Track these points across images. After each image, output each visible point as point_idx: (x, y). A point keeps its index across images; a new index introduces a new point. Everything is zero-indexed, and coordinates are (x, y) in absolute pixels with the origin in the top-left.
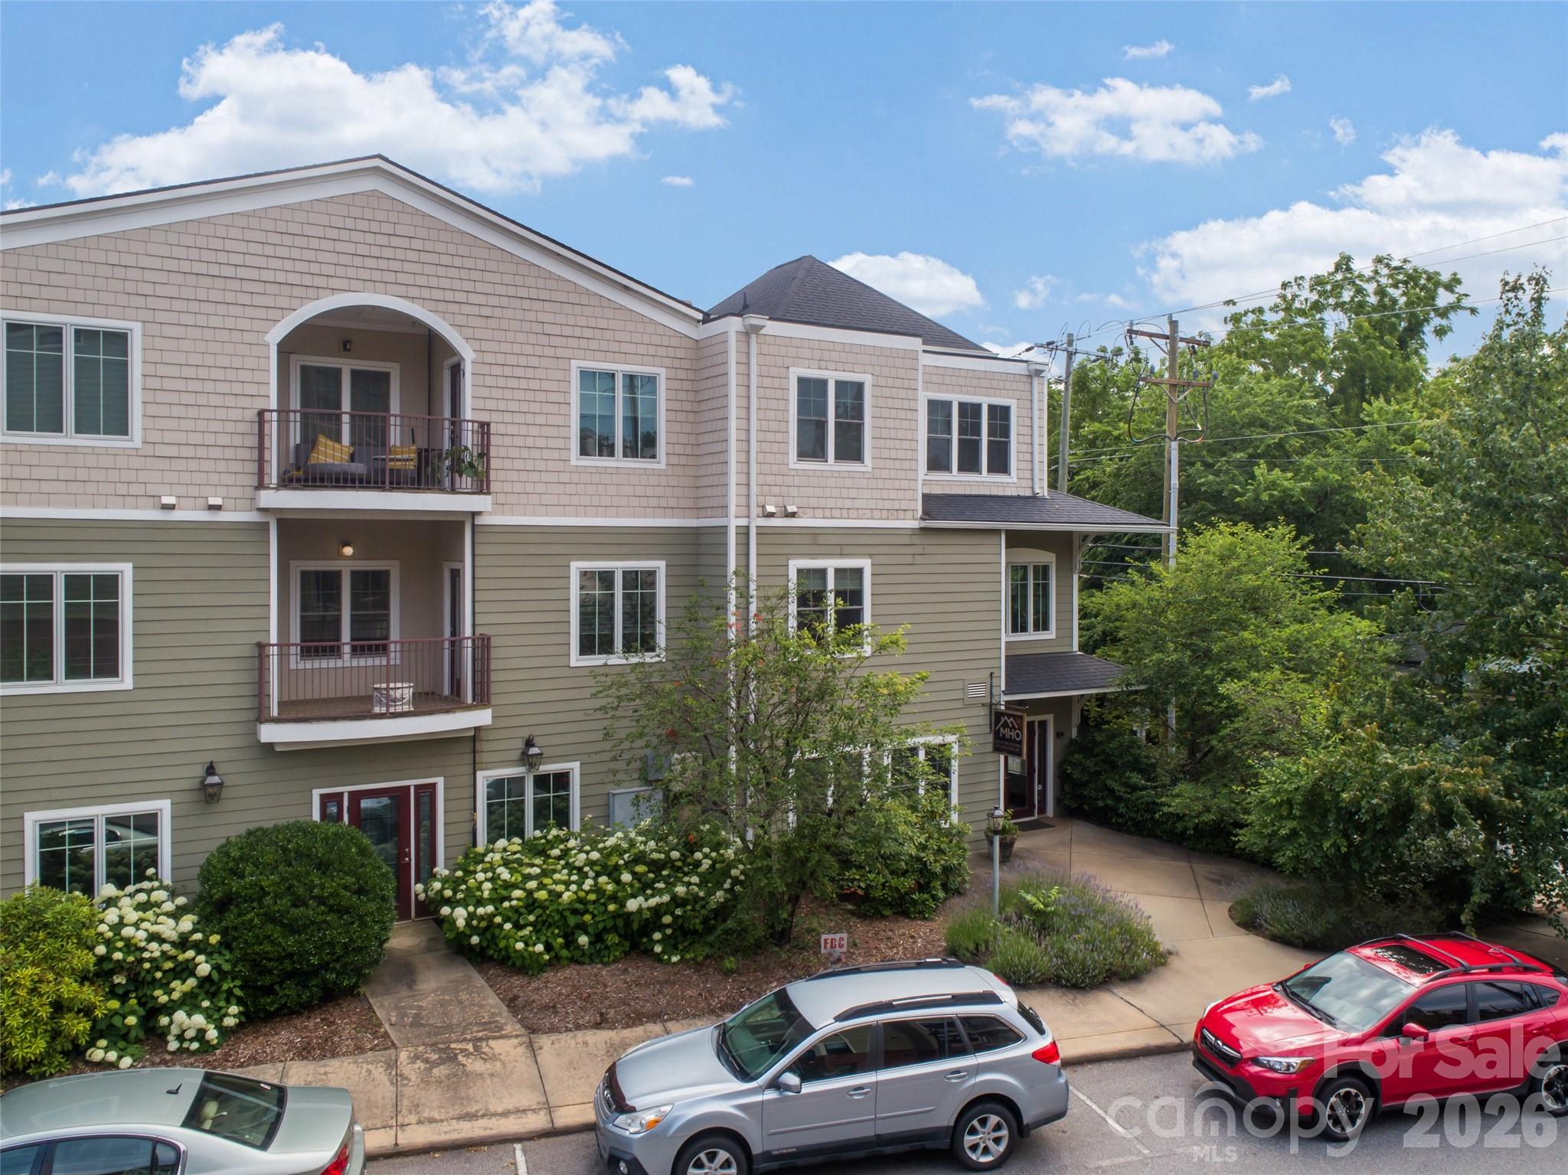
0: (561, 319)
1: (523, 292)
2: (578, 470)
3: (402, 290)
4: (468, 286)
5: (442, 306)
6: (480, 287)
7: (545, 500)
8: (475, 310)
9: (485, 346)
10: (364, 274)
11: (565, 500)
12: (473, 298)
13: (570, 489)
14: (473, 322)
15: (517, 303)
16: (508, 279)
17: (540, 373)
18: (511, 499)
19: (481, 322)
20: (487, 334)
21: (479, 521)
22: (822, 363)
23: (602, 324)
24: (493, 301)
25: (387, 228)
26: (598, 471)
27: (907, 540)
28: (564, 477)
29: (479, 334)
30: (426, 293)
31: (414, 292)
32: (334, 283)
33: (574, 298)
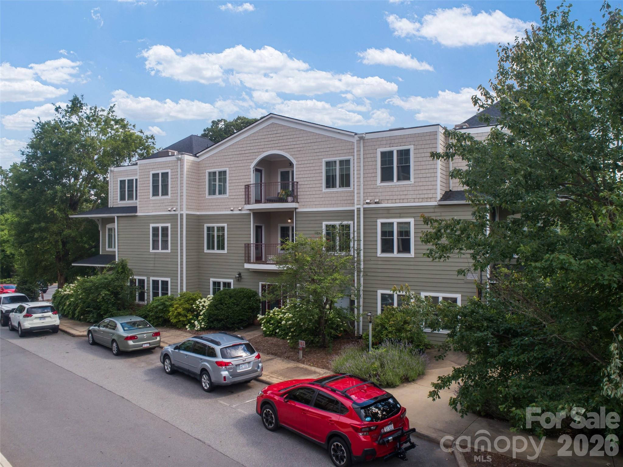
0: (319, 147)
1: (309, 141)
2: (325, 193)
3: (278, 148)
4: (294, 143)
5: (288, 150)
6: (298, 143)
7: (316, 203)
8: (296, 149)
9: (299, 159)
10: (270, 146)
11: (321, 203)
12: (296, 146)
13: (323, 199)
14: (296, 153)
15: (307, 145)
16: (305, 138)
17: (314, 165)
18: (306, 203)
19: (298, 153)
20: (300, 156)
21: (298, 210)
22: (391, 145)
23: (332, 146)
24: (301, 146)
25: (275, 132)
26: (331, 193)
27: (432, 210)
28: (321, 196)
29: (297, 156)
30: (284, 148)
31: (281, 148)
32: (264, 150)
33: (324, 140)
